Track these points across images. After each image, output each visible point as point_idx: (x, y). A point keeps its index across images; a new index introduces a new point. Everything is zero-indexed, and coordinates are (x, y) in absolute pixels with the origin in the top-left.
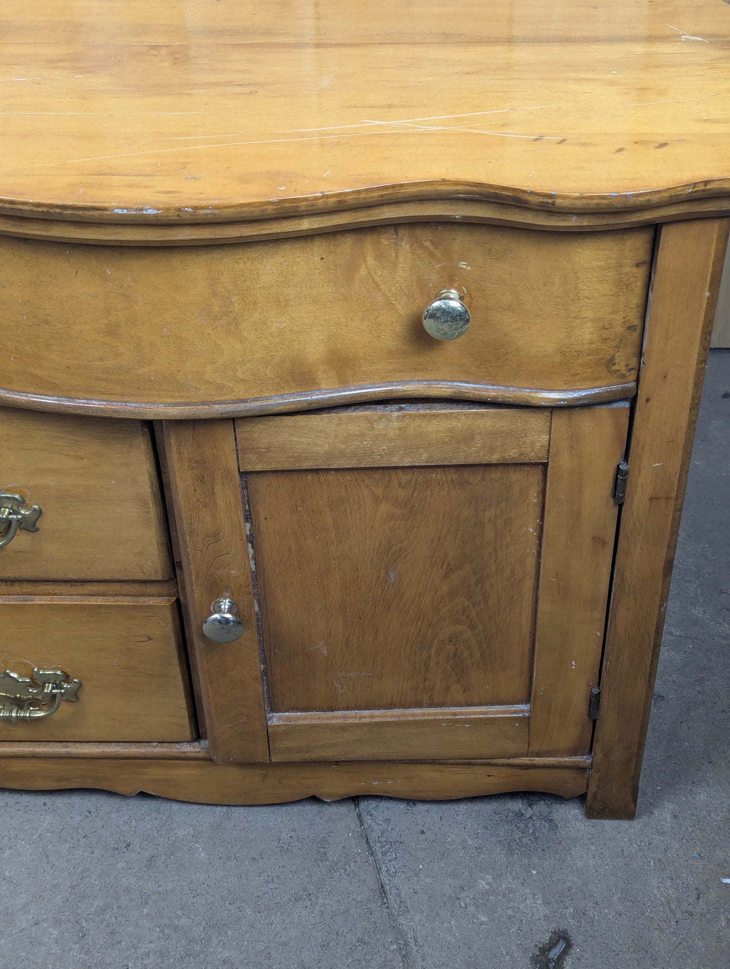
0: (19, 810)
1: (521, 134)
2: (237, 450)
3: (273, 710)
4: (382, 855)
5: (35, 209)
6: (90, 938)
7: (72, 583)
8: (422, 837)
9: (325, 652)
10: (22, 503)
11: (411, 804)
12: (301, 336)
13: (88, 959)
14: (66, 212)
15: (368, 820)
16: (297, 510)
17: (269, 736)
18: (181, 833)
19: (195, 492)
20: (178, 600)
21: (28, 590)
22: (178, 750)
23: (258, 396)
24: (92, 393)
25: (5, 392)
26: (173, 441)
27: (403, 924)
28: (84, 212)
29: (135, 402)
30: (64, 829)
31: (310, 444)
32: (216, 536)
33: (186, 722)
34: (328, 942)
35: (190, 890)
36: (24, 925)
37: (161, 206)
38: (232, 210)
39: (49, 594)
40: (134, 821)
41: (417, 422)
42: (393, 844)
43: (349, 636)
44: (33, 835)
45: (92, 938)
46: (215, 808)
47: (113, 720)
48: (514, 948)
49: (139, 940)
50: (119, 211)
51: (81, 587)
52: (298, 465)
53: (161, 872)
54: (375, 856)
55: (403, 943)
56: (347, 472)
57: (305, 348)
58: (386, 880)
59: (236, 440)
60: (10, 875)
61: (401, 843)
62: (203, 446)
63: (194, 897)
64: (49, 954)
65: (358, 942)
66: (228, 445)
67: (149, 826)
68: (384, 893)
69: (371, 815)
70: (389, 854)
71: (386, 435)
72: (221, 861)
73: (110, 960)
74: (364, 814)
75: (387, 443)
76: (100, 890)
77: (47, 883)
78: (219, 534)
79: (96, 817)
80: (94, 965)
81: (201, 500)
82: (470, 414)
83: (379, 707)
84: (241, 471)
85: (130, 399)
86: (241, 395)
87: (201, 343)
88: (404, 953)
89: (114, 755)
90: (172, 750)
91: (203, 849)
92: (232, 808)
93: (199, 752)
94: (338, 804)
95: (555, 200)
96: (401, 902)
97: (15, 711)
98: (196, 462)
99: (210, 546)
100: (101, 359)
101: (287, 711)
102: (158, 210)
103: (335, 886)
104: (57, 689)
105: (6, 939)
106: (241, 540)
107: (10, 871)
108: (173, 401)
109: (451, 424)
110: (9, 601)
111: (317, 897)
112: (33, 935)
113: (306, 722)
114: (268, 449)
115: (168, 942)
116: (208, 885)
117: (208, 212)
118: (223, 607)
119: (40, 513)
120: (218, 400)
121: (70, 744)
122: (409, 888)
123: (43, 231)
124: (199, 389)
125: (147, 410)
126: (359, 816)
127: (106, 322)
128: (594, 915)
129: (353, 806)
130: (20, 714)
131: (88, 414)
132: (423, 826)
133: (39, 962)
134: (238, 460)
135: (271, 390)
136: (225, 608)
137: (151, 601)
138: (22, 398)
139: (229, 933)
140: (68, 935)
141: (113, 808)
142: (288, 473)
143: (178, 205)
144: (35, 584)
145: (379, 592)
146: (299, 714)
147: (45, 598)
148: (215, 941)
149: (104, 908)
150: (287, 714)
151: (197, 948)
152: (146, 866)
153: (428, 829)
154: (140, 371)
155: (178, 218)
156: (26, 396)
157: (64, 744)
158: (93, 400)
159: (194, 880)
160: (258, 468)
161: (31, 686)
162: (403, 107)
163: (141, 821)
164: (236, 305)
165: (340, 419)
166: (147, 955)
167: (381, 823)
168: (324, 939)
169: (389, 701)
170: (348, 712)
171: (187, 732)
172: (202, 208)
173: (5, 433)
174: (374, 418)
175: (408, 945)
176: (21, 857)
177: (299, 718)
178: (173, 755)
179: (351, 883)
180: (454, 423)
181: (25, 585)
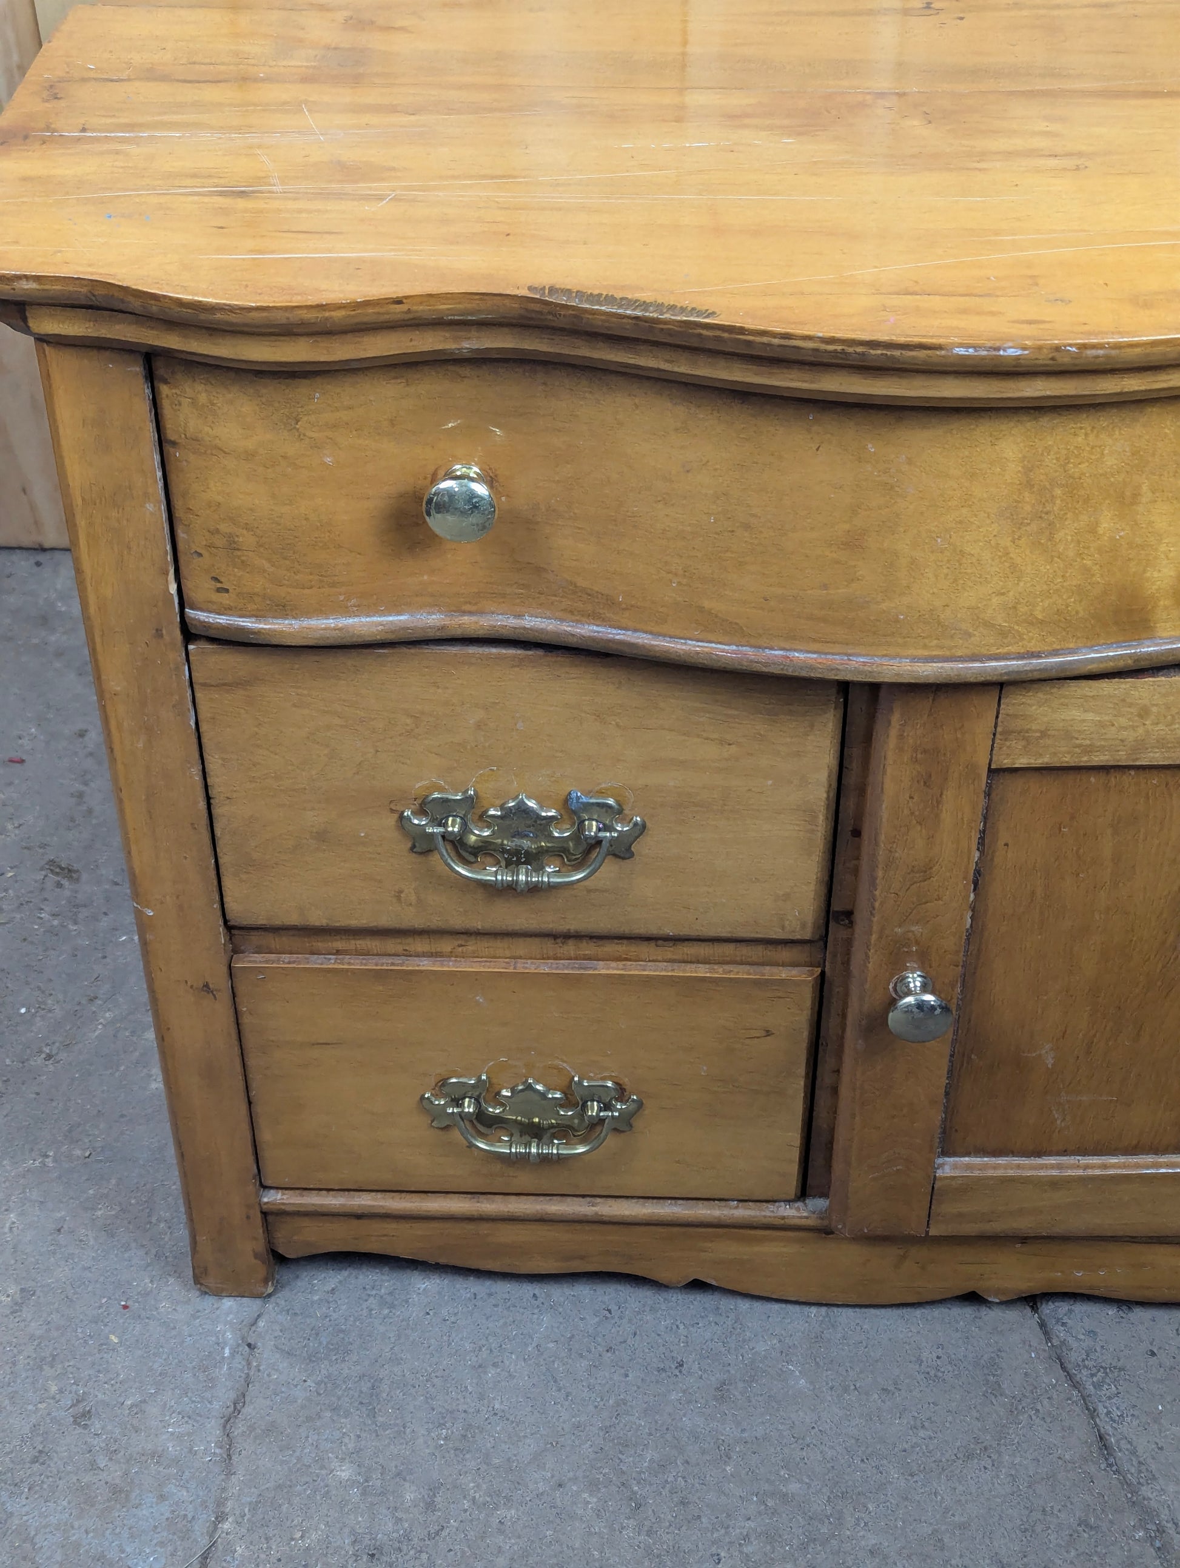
0: (496, 1306)
2: (994, 735)
3: (945, 1153)
4: (1095, 1387)
5: (823, 347)
6: (650, 1510)
7: (660, 942)
8: (1153, 1361)
9: (1050, 1062)
10: (618, 812)
11: (1124, 1308)
12: (1142, 552)
13: (654, 1544)
14: (873, 352)
15: (1060, 1332)
16: (1060, 830)
17: (934, 1191)
18: (761, 1348)
19: (910, 800)
20: (823, 973)
21: (587, 952)
22: (772, 1214)
23: (1059, 647)
24: (796, 639)
25: (650, 636)
26: (896, 718)
27: (1149, 1499)
28: (903, 352)
29: (864, 656)
30: (573, 1336)
32: (926, 871)
33: (794, 1169)
34: (1032, 1524)
35: (794, 1437)
36: (542, 1487)
38: (1138, 350)
39: (618, 959)
40: (681, 1327)
42: (1108, 1370)
43: (1095, 1036)
44: (526, 1345)
45: (653, 1511)
46: (806, 1309)
47: (678, 1162)
49: (728, 1516)
50: (961, 351)
51: (672, 949)
52: (1085, 759)
53: (741, 1409)
54: (1081, 1389)
55: (1154, 1528)
56: (1155, 772)
57: (1145, 571)
58: (1108, 1427)
59: (997, 717)
60: (502, 1407)
61: (1121, 1369)
62: (942, 726)
63: (802, 1449)
64: (590, 1534)
65: (1079, 1525)
66: (980, 727)
67: (708, 1335)
68: (1106, 1449)
69: (1064, 1324)
70: (1106, 1386)
72: (833, 1393)
73: (690, 1545)
74: (1051, 1323)
76: (650, 1434)
77: (564, 1422)
78: (931, 868)
79: (621, 1318)
80: (665, 1553)
81: (917, 813)
83: (1113, 1152)
84: (992, 767)
85: (857, 650)
86: (1033, 646)
87: (990, 561)
88: (1158, 1544)
89: (669, 1219)
90: (763, 1213)
91: (800, 1372)
92: (835, 1309)
93: (807, 1218)
94: (1003, 1307)
96: (1140, 1463)
97: (534, 1144)
98: (925, 751)
99: (914, 886)
100: (825, 587)
101: (968, 1154)
102: (1024, 349)
103: (1024, 1436)
104: (605, 1110)
105: (517, 1510)
106: (965, 878)
107: (502, 1402)
108: (926, 653)
110: (557, 968)
111: (1000, 1454)
112: (559, 1504)
113: (999, 1173)
114: (1044, 734)
115: (775, 1519)
116: (820, 1431)
117: (1101, 352)
118: (912, 985)
119: (641, 829)
120: (996, 654)
121: (598, 1200)
122: (1148, 1442)
123: (806, 381)
124: (970, 635)
125: (885, 667)
126: (1042, 1325)
127: (847, 527)
129: (1028, 1311)
130: (542, 1149)
131: (785, 672)
132: (1151, 1344)
133: (577, 1546)
134: (992, 750)
135: (1078, 638)
136: (915, 987)
137: (784, 973)
138: (679, 647)
139: (871, 1507)
140: (614, 1504)
141: (644, 1306)
142: (1060, 772)
143: (1056, 342)
144: (601, 942)
145: (1160, 966)
146: (986, 1159)
147: (613, 964)
148: (850, 1521)
149: (661, 1463)
150: (967, 1159)
151: (825, 1530)
152: (715, 1398)
153: (1160, 1348)
154: (884, 606)
155: (1051, 362)
156: (685, 644)
157: (588, 1199)
158: (795, 650)
159: (797, 1423)
160: (1022, 762)
161: (562, 1106)
163: (693, 1326)
164: (1058, 502)
165: (1171, 687)
166: (746, 1538)
167: (1082, 1337)
168: (1025, 1520)
169: (1134, 1142)
170: (1065, 1158)
171: (792, 1186)
172: (1094, 347)
173: (620, 702)
175: (1164, 1531)
176: (515, 1381)
177: (985, 1167)
178: (765, 1221)
179: (1050, 1431)
181: (584, 944)
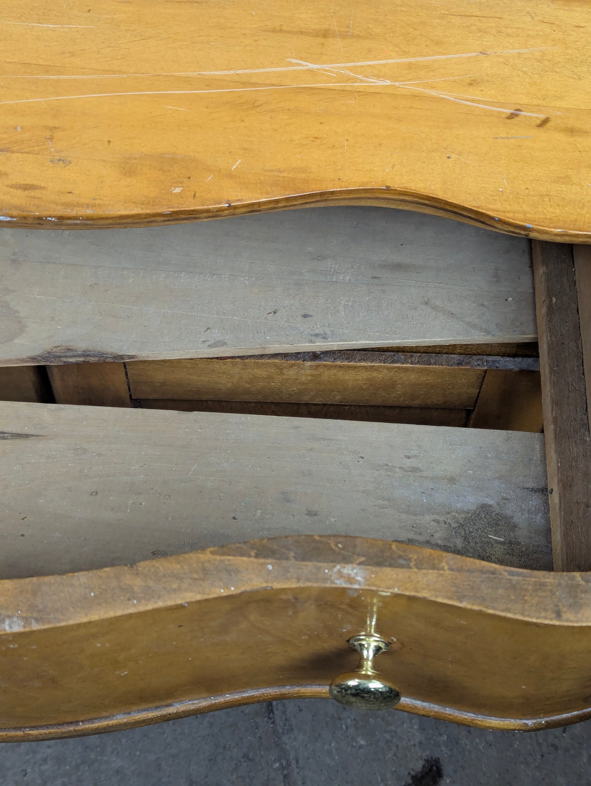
1: (491, 104)
2: (128, 382)
27: (286, 744)
31: (210, 382)
34: (216, 756)
37: (15, 213)
41: (333, 372)
48: (389, 775)
55: (285, 762)
59: (127, 374)
65: (243, 757)
71: (297, 379)
75: (297, 386)
82: (393, 368)
84: (133, 398)
88: (285, 772)
95: (530, 233)
109: (370, 375)
114: (163, 384)
128: (466, 745)
134: (130, 390)
143: (37, 214)
151: (93, 756)
162: (344, 36)
165: (245, 365)
174: (284, 365)
175: (290, 766)
180: (375, 374)
